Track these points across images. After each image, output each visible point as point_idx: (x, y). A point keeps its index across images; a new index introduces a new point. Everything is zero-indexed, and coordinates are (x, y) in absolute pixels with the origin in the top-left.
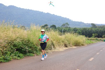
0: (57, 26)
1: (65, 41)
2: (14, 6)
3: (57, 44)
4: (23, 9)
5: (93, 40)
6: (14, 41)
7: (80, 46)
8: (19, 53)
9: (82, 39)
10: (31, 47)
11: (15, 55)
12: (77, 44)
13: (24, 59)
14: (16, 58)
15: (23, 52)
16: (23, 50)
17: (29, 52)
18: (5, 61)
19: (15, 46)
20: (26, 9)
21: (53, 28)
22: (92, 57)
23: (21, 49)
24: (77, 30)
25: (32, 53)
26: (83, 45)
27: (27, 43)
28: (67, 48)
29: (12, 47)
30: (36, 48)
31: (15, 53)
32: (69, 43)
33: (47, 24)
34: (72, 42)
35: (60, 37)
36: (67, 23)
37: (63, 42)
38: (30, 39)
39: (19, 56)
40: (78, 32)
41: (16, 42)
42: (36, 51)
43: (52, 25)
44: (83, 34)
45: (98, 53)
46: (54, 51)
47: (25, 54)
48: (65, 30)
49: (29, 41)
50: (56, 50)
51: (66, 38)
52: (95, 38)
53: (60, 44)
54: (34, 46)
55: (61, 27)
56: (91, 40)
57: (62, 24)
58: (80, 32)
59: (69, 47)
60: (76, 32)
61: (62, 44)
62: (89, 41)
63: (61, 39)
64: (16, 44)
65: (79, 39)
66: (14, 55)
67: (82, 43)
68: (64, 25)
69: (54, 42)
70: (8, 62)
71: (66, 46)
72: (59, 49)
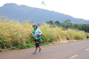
0: (60, 22)
3: (61, 37)
4: (32, 7)
7: (80, 39)
8: (35, 43)
9: (82, 34)
12: (77, 38)
14: (34, 46)
18: (28, 47)
20: (34, 8)
21: (57, 24)
22: (88, 48)
24: (78, 26)
25: (43, 43)
26: (82, 39)
28: (69, 41)
30: (46, 39)
32: (71, 37)
33: (52, 20)
34: (73, 36)
35: (63, 31)
36: (69, 20)
37: (66, 36)
40: (79, 28)
42: (46, 42)
43: (56, 21)
44: (83, 30)
46: (59, 42)
48: (67, 26)
50: (60, 42)
51: (68, 33)
53: (63, 37)
55: (64, 23)
57: (64, 21)
58: (80, 28)
59: (70, 40)
60: (76, 28)
61: (65, 37)
63: (64, 34)
64: (33, 37)
65: (79, 34)
66: (32, 44)
67: (81, 37)
68: (66, 21)
69: (59, 36)
71: (68, 39)
72: (62, 41)
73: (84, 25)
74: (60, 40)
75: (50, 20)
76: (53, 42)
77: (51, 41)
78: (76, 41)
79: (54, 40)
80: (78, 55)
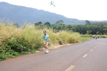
0: (51, 23)
1: (60, 39)
2: (5, 3)
3: (51, 42)
5: (87, 37)
6: (9, 40)
7: (74, 43)
8: (14, 51)
9: (76, 36)
10: (25, 46)
11: (10, 54)
12: (71, 41)
13: (20, 57)
14: (11, 56)
15: (17, 50)
16: (17, 48)
17: (24, 50)
19: (9, 44)
20: (19, 6)
21: (47, 25)
22: (86, 54)
23: (16, 48)
24: (71, 27)
25: (27, 51)
26: (77, 42)
27: (22, 41)
28: (61, 45)
29: (7, 45)
30: (31, 46)
31: (10, 51)
32: (64, 41)
33: (41, 21)
34: (67, 39)
35: (55, 34)
36: (61, 21)
37: (57, 39)
38: (24, 37)
39: (14, 55)
40: (73, 29)
41: (11, 40)
42: (31, 49)
43: (46, 22)
44: (77, 31)
45: (91, 50)
47: (20, 52)
48: (59, 27)
49: (23, 39)
50: (51, 48)
51: (60, 35)
52: (90, 35)
53: (54, 42)
54: (29, 44)
55: (55, 24)
56: (85, 37)
57: (56, 22)
58: (74, 29)
59: (64, 45)
60: (70, 29)
61: (57, 41)
62: (83, 38)
63: (56, 37)
64: (11, 43)
65: (74, 36)
67: (76, 40)
68: (58, 22)
70: (3, 60)
71: (60, 43)
72: (53, 47)
73: (79, 26)
74: (51, 45)
75: (39, 21)
76: (41, 49)
77: (38, 48)
78: (70, 45)
79: (42, 45)
80: (75, 66)
